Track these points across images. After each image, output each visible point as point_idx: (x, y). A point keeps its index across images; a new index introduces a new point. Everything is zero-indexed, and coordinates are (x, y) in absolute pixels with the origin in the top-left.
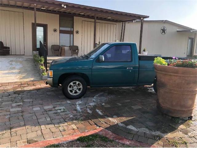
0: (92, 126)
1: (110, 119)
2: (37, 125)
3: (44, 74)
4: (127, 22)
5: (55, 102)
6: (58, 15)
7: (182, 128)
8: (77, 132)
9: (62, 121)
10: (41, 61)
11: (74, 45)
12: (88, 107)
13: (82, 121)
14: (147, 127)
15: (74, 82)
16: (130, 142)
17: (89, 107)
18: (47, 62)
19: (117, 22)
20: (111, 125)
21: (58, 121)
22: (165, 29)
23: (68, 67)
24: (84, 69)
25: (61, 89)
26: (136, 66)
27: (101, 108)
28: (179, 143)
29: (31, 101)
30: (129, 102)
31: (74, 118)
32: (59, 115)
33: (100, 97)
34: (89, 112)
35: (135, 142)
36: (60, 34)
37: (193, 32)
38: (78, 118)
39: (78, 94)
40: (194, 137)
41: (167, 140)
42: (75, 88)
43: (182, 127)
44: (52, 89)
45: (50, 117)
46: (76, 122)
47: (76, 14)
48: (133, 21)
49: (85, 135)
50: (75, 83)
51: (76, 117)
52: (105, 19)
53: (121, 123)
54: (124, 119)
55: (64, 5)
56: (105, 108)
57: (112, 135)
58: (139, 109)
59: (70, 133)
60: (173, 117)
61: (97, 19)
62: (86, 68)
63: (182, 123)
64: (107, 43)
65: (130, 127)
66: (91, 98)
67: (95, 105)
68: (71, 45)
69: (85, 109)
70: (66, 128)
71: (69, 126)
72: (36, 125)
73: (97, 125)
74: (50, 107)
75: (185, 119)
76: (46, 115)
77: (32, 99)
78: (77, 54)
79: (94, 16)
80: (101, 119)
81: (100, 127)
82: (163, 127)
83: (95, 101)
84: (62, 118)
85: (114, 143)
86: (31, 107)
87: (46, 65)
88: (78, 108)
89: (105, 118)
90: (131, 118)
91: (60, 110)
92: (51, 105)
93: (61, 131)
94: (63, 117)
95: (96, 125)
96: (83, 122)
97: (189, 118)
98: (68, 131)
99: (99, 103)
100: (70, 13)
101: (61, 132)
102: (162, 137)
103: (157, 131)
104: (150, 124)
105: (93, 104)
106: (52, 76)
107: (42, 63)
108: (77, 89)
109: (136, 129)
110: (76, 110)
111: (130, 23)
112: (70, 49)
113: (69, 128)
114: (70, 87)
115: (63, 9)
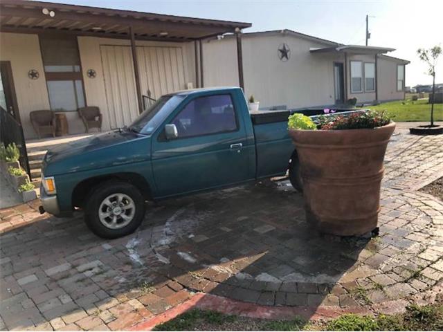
0: (178, 293)
1: (215, 267)
2: (41, 322)
3: (25, 187)
4: (206, 40)
5: (73, 254)
6: (36, 36)
7: (366, 257)
8: (146, 315)
9: (101, 298)
10: (11, 155)
11: (89, 105)
12: (157, 249)
13: (152, 286)
14: (297, 271)
15: (112, 196)
16: (271, 311)
17: (160, 248)
18: (29, 155)
19: (182, 42)
20: (220, 280)
21: (94, 299)
22: (287, 48)
23: (92, 164)
24: (132, 161)
25: (81, 218)
26: (249, 138)
27: (189, 246)
28: (368, 290)
29: (6, 262)
30: (247, 220)
31: (130, 282)
32: (90, 284)
33: (179, 220)
34: (164, 261)
35: (281, 310)
36: (48, 82)
37: (341, 50)
38: (139, 281)
39: (125, 224)
40: (392, 271)
41: (344, 288)
42: (117, 210)
43: (364, 254)
44: (57, 223)
45: (69, 294)
46: (137, 291)
47: (80, 30)
48: (219, 37)
49: (168, 319)
50: (115, 199)
51: (135, 279)
52: (155, 38)
53: (242, 271)
54: (246, 261)
55: (50, 11)
56: (198, 244)
57: (229, 303)
58: (271, 233)
59: (131, 323)
60: (343, 237)
61: (136, 39)
62: (137, 158)
63: (363, 247)
64: (175, 94)
65: (264, 277)
66: (161, 227)
67: (172, 243)
68: (80, 107)
69: (151, 256)
70: (116, 312)
71: (122, 305)
72: (38, 323)
73: (188, 288)
74: (64, 267)
75: (366, 236)
76: (57, 291)
77: (9, 256)
78: (99, 124)
79: (128, 31)
80: (195, 273)
81: (196, 291)
82: (330, 261)
83: (169, 231)
84: (101, 289)
85: (237, 322)
86: (10, 278)
87: (28, 163)
88: (134, 257)
89: (203, 268)
90: (260, 256)
91: (91, 269)
92: (64, 262)
93: (106, 322)
94: (102, 287)
95: (186, 290)
96: (153, 289)
97: (373, 232)
98: (124, 319)
99: (180, 236)
100: (67, 29)
101: (106, 324)
102: (333, 286)
103: (321, 273)
104: (301, 261)
105: (167, 240)
106: (55, 192)
107: (16, 159)
108: (123, 211)
109: (276, 279)
110: (129, 263)
111: (211, 41)
112: (80, 117)
113: (125, 311)
114: (104, 210)
115: (47, 21)
